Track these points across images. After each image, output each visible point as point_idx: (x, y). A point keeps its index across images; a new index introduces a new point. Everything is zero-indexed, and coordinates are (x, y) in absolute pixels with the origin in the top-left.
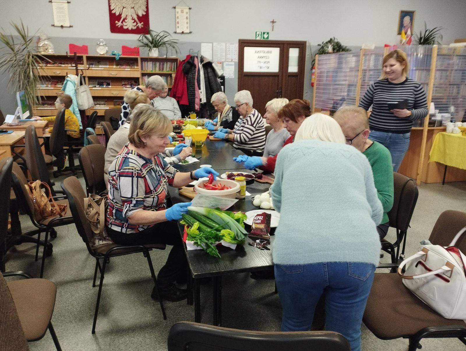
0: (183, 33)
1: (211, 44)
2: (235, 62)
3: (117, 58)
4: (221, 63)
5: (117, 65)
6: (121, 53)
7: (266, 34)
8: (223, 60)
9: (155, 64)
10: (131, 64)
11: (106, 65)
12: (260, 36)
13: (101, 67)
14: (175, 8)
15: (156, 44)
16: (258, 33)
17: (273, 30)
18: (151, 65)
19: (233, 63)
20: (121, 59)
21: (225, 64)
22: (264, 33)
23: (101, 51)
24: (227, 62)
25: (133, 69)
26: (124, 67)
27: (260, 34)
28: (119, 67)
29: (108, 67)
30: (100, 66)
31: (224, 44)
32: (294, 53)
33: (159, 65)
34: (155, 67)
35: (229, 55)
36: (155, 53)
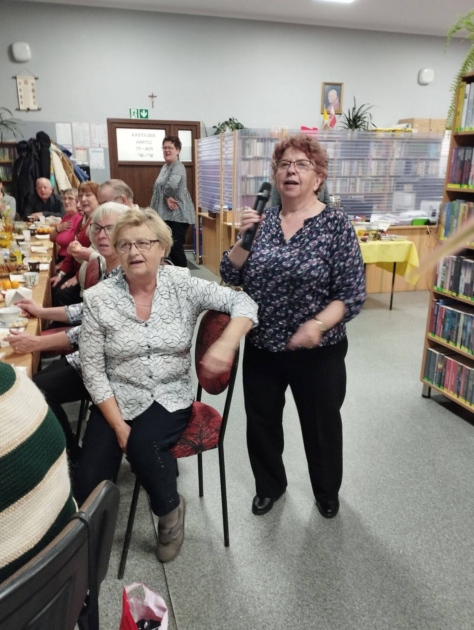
0: (28, 110)
1: (69, 125)
2: (104, 149)
4: (85, 149)
7: (144, 111)
8: (88, 145)
12: (136, 115)
14: (15, 78)
16: (132, 111)
17: (153, 107)
19: (102, 150)
21: (90, 150)
22: (141, 111)
24: (93, 147)
27: (136, 112)
31: (87, 125)
32: (185, 136)
35: (95, 138)
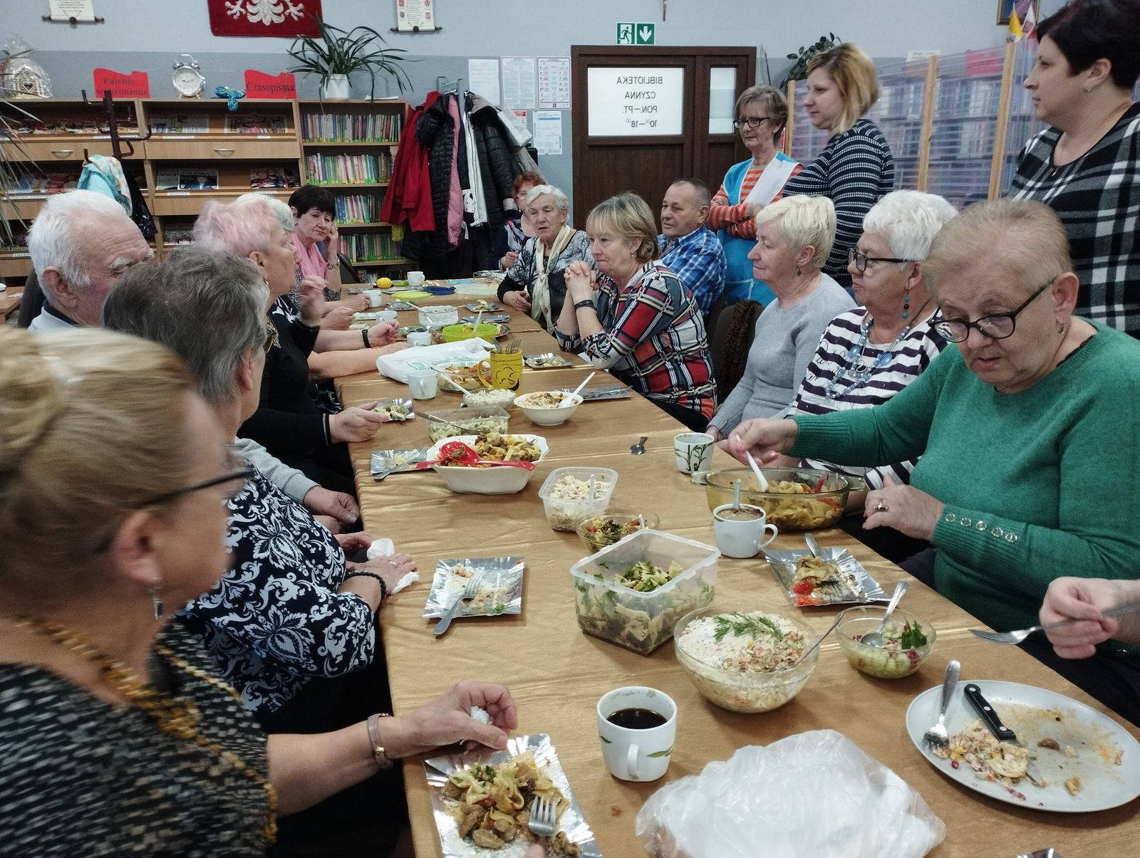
0: (416, 30)
1: (496, 61)
2: (563, 111)
3: (232, 104)
4: (524, 115)
5: (233, 126)
6: (241, 92)
7: (646, 28)
8: (531, 106)
9: (342, 122)
10: (274, 121)
11: (204, 126)
12: (629, 36)
13: (189, 132)
15: (341, 62)
16: (623, 28)
17: (664, 20)
18: (330, 123)
19: (559, 114)
20: (243, 108)
21: (535, 116)
22: (641, 27)
23: (187, 87)
24: (543, 109)
25: (280, 134)
26: (254, 130)
27: (630, 30)
28: (238, 131)
29: (207, 131)
30: (185, 131)
31: (532, 61)
32: (722, 81)
33: (354, 124)
34: (343, 129)
35: (547, 89)
36: (338, 90)
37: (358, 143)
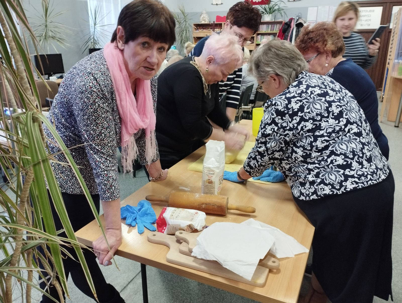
9: (268, 27)
31: (327, 7)
37: (272, 32)
